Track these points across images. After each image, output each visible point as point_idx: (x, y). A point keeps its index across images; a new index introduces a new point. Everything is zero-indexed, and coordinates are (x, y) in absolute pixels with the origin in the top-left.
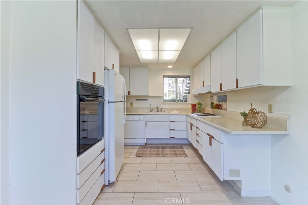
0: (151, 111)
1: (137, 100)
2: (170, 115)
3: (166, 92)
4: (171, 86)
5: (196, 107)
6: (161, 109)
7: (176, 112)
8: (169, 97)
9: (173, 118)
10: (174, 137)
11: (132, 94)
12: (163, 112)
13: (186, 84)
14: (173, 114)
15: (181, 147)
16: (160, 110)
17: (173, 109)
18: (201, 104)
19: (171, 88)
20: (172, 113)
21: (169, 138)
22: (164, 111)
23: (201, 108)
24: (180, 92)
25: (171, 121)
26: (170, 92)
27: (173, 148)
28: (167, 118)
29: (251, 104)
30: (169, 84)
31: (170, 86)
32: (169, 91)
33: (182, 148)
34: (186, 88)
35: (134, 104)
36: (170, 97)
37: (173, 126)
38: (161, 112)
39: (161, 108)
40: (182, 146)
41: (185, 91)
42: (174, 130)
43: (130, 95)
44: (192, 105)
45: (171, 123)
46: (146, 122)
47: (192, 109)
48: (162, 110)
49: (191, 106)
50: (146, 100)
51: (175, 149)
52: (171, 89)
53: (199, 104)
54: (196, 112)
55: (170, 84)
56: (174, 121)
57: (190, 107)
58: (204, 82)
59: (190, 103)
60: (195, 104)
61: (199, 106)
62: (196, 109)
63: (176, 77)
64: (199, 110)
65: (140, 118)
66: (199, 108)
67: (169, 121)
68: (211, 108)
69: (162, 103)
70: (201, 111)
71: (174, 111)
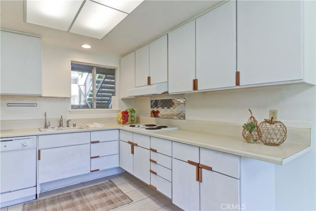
0: (46, 127)
2: (91, 132)
5: (128, 116)
6: (68, 122)
7: (99, 126)
9: (95, 137)
10: (98, 170)
12: (72, 127)
14: (95, 129)
15: (110, 183)
16: (65, 124)
17: (92, 121)
18: (134, 111)
20: (92, 126)
21: (90, 172)
22: (74, 125)
23: (134, 117)
24: (82, 92)
25: (92, 142)
27: (99, 189)
28: (86, 138)
29: (249, 110)
33: (113, 185)
37: (96, 150)
38: (68, 126)
39: (69, 118)
40: (111, 181)
42: (98, 157)
44: (122, 113)
45: (92, 145)
46: (39, 151)
47: (122, 119)
48: (70, 122)
49: (120, 114)
50: (34, 105)
51: (104, 191)
53: (131, 111)
54: (128, 123)
56: (98, 142)
58: (150, 77)
59: (116, 109)
60: (127, 112)
61: (132, 115)
62: (128, 118)
63: (93, 67)
64: (131, 120)
65: (25, 144)
66: (132, 118)
67: (90, 143)
68: (151, 116)
69: (70, 110)
70: (134, 121)
71: (95, 123)
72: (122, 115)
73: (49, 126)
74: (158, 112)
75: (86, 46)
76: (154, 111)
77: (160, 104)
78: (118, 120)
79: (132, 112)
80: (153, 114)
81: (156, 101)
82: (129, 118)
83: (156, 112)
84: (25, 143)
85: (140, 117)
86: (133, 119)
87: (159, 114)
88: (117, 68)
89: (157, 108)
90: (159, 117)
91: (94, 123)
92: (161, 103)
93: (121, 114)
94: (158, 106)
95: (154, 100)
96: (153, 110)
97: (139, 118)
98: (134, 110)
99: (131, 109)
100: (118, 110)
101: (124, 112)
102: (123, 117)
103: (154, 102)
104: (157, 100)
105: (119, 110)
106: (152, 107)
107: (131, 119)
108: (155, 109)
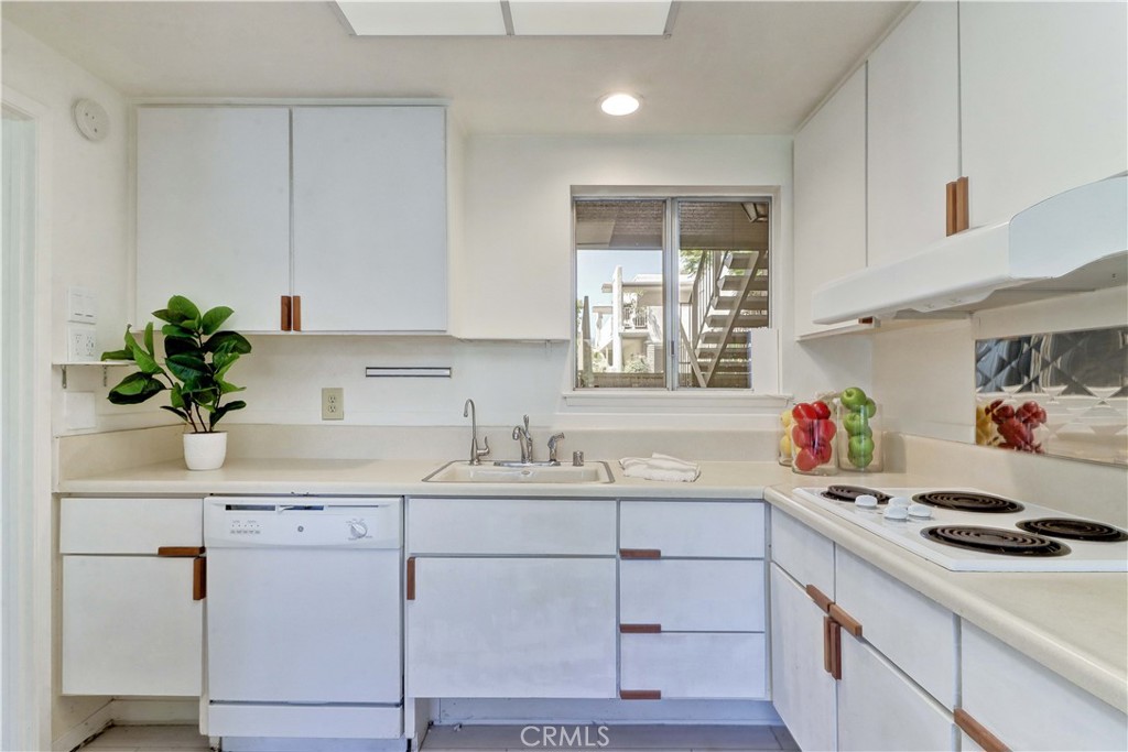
0: (476, 458)
1: (372, 372)
2: (619, 500)
3: (610, 345)
4: (633, 316)
5: (830, 430)
6: (552, 443)
7: (666, 472)
8: (624, 364)
9: (642, 527)
10: (657, 694)
11: (310, 322)
12: (567, 466)
13: (717, 289)
14: (639, 490)
16: (543, 451)
18: (867, 402)
19: (630, 322)
21: (614, 694)
22: (577, 460)
23: (868, 433)
25: (627, 554)
26: (627, 342)
28: (594, 528)
30: (626, 307)
31: (626, 316)
32: (624, 337)
34: (713, 312)
35: (348, 403)
36: (628, 362)
37: (645, 594)
38: (553, 460)
39: (557, 429)
41: (707, 329)
42: (656, 629)
43: (297, 328)
44: (796, 413)
45: (626, 564)
46: (412, 563)
47: (798, 442)
48: (559, 444)
49: (788, 414)
50: (444, 372)
52: (633, 330)
53: (847, 404)
54: (831, 466)
55: (629, 305)
56: (654, 555)
57: (782, 424)
58: (964, 182)
59: (775, 393)
60: (823, 406)
61: (855, 423)
62: (833, 442)
63: (665, 202)
64: (852, 454)
65: (360, 529)
66: (855, 439)
67: (614, 552)
68: (979, 441)
69: (565, 393)
70: (868, 456)
71: (658, 459)
72: (793, 423)
73: (484, 454)
74: (1031, 414)
75: (621, 104)
76: (1005, 409)
77: (1045, 364)
78: (779, 445)
79: (859, 411)
80: (993, 427)
81: (1017, 345)
82: (840, 441)
83: (1019, 414)
84: (360, 523)
85: (907, 438)
86: (861, 445)
87: (1042, 427)
88: (777, 189)
89: (1028, 388)
90: (1037, 450)
91: (655, 455)
92: (1054, 358)
93: (793, 420)
94: (1036, 380)
95: (999, 341)
96: (997, 403)
97: (901, 443)
98: (869, 396)
99: (849, 395)
100: (781, 399)
101: (806, 407)
102: (803, 435)
103: (1002, 351)
104: (1028, 339)
105: (790, 395)
106: (984, 382)
107: (850, 446)
108: (1013, 398)
